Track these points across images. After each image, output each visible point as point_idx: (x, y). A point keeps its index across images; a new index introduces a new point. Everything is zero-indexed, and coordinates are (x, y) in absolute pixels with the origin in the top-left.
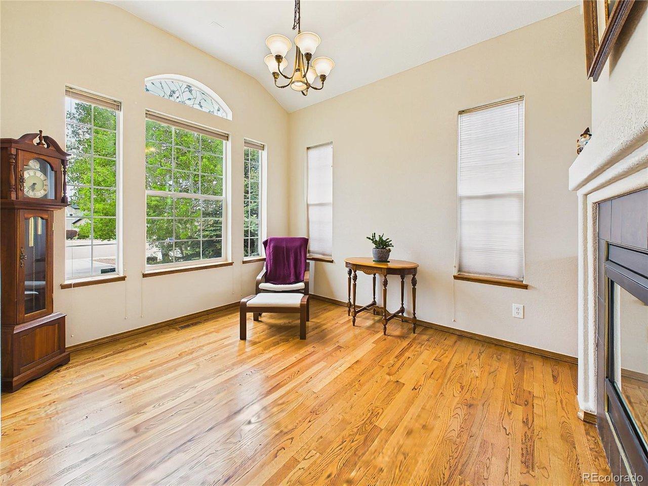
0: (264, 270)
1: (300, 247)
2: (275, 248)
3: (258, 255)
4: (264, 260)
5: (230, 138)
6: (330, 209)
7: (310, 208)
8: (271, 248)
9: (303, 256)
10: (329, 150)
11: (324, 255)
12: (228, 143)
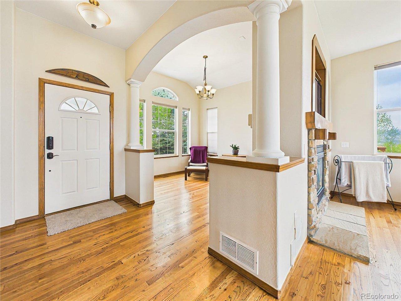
0: (190, 159)
1: (204, 150)
2: (194, 150)
3: (187, 153)
4: (190, 155)
5: (177, 108)
6: (216, 134)
7: (208, 134)
8: (193, 150)
9: (205, 154)
10: (216, 110)
11: (214, 153)
12: (176, 109)
